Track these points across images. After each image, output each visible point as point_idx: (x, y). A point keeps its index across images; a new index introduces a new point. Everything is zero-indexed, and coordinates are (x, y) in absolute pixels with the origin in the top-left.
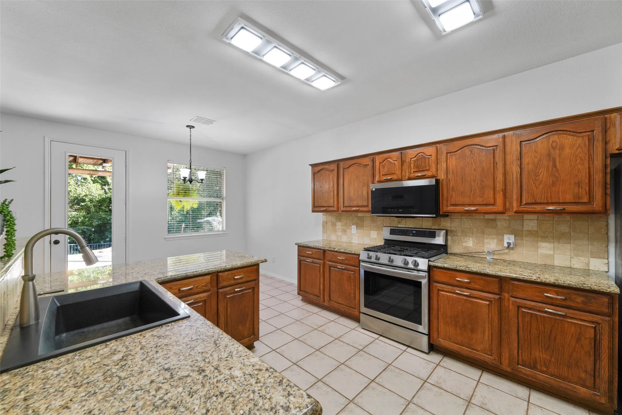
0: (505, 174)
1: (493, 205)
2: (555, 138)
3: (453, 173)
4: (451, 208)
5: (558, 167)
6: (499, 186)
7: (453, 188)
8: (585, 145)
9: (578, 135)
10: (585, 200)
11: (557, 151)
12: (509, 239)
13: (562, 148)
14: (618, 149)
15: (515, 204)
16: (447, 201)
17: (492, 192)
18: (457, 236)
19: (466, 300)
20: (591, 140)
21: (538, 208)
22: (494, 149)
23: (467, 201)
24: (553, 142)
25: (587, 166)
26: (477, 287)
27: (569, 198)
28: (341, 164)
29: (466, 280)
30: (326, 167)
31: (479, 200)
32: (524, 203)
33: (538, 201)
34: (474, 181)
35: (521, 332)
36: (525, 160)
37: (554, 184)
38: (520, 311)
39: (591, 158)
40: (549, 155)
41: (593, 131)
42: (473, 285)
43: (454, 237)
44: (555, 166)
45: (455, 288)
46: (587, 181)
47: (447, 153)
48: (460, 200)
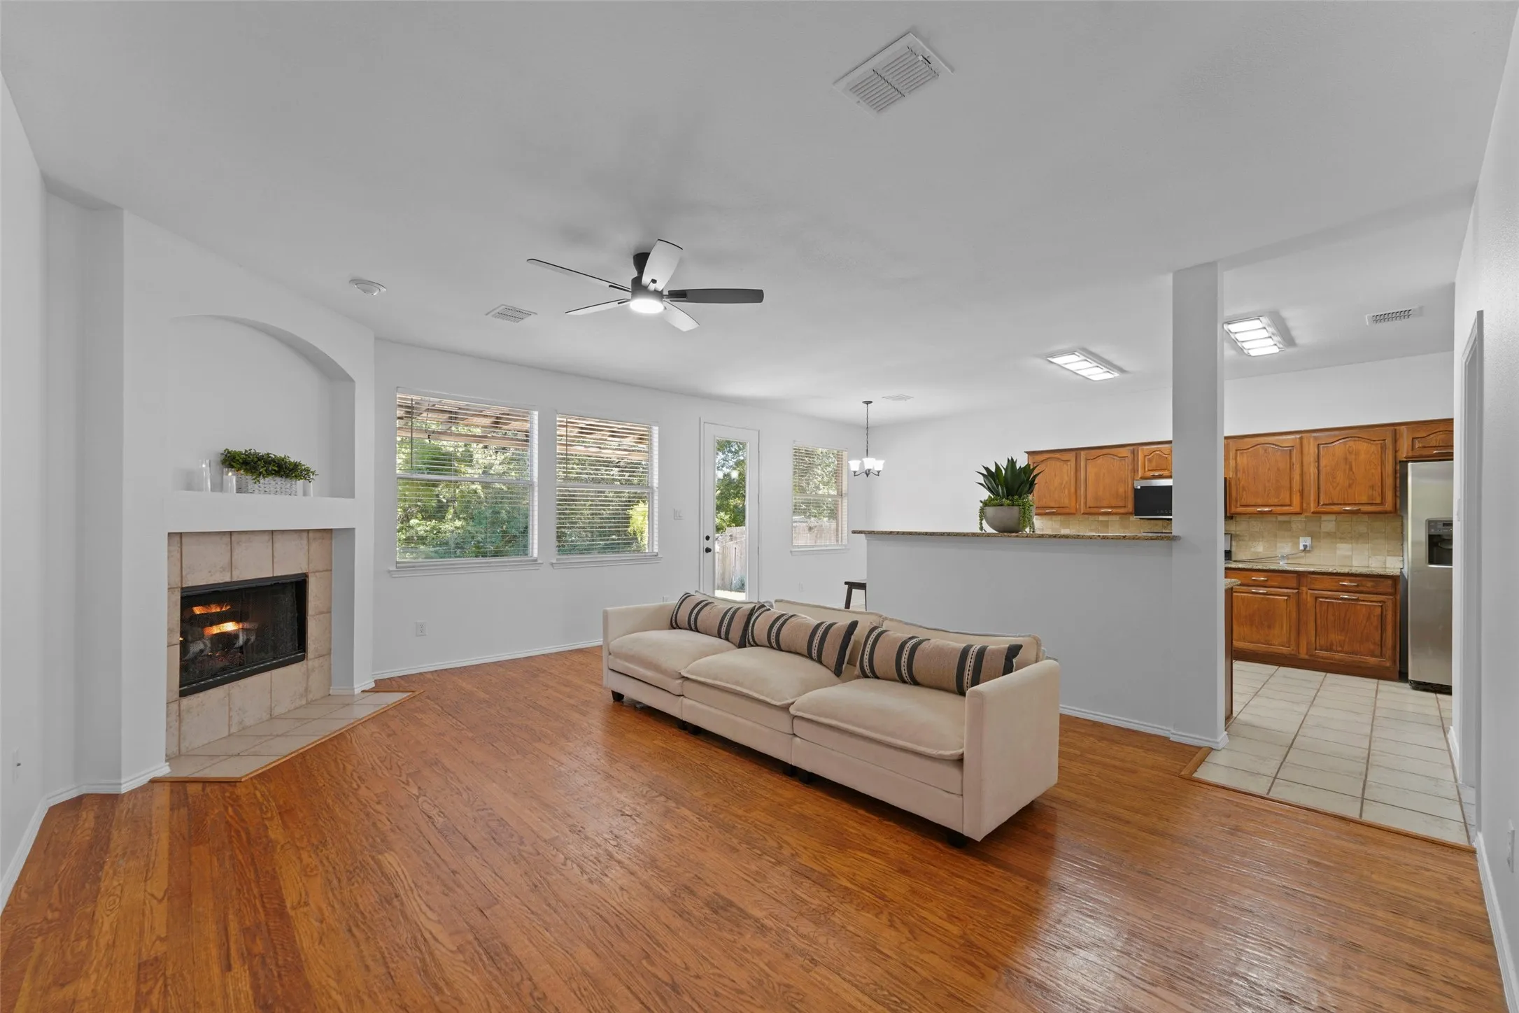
0: (1302, 475)
1: (1290, 505)
2: (1351, 443)
3: (1244, 472)
4: (1241, 509)
5: (1354, 470)
6: (1296, 487)
7: (1244, 489)
8: (1378, 452)
9: (1372, 442)
10: (1378, 501)
11: (1353, 457)
12: (1305, 541)
13: (1357, 454)
14: (1405, 458)
15: (1312, 505)
16: (1237, 501)
17: (1288, 493)
18: (1243, 540)
19: (1263, 598)
20: (1383, 448)
21: (1336, 508)
22: (1290, 450)
23: (1260, 501)
24: (1350, 447)
25: (1380, 471)
26: (1275, 584)
27: (1364, 499)
28: (1083, 453)
29: (1262, 579)
30: (1057, 455)
31: (1274, 501)
32: (1322, 503)
33: (1336, 502)
34: (1269, 481)
35: (1319, 622)
36: (1323, 463)
37: (1350, 486)
38: (1318, 601)
39: (1383, 463)
40: (1346, 459)
41: (1385, 440)
42: (1270, 583)
43: (1241, 542)
44: (1351, 469)
45: (1250, 588)
46: (1380, 484)
47: (1236, 450)
48: (1251, 501)
